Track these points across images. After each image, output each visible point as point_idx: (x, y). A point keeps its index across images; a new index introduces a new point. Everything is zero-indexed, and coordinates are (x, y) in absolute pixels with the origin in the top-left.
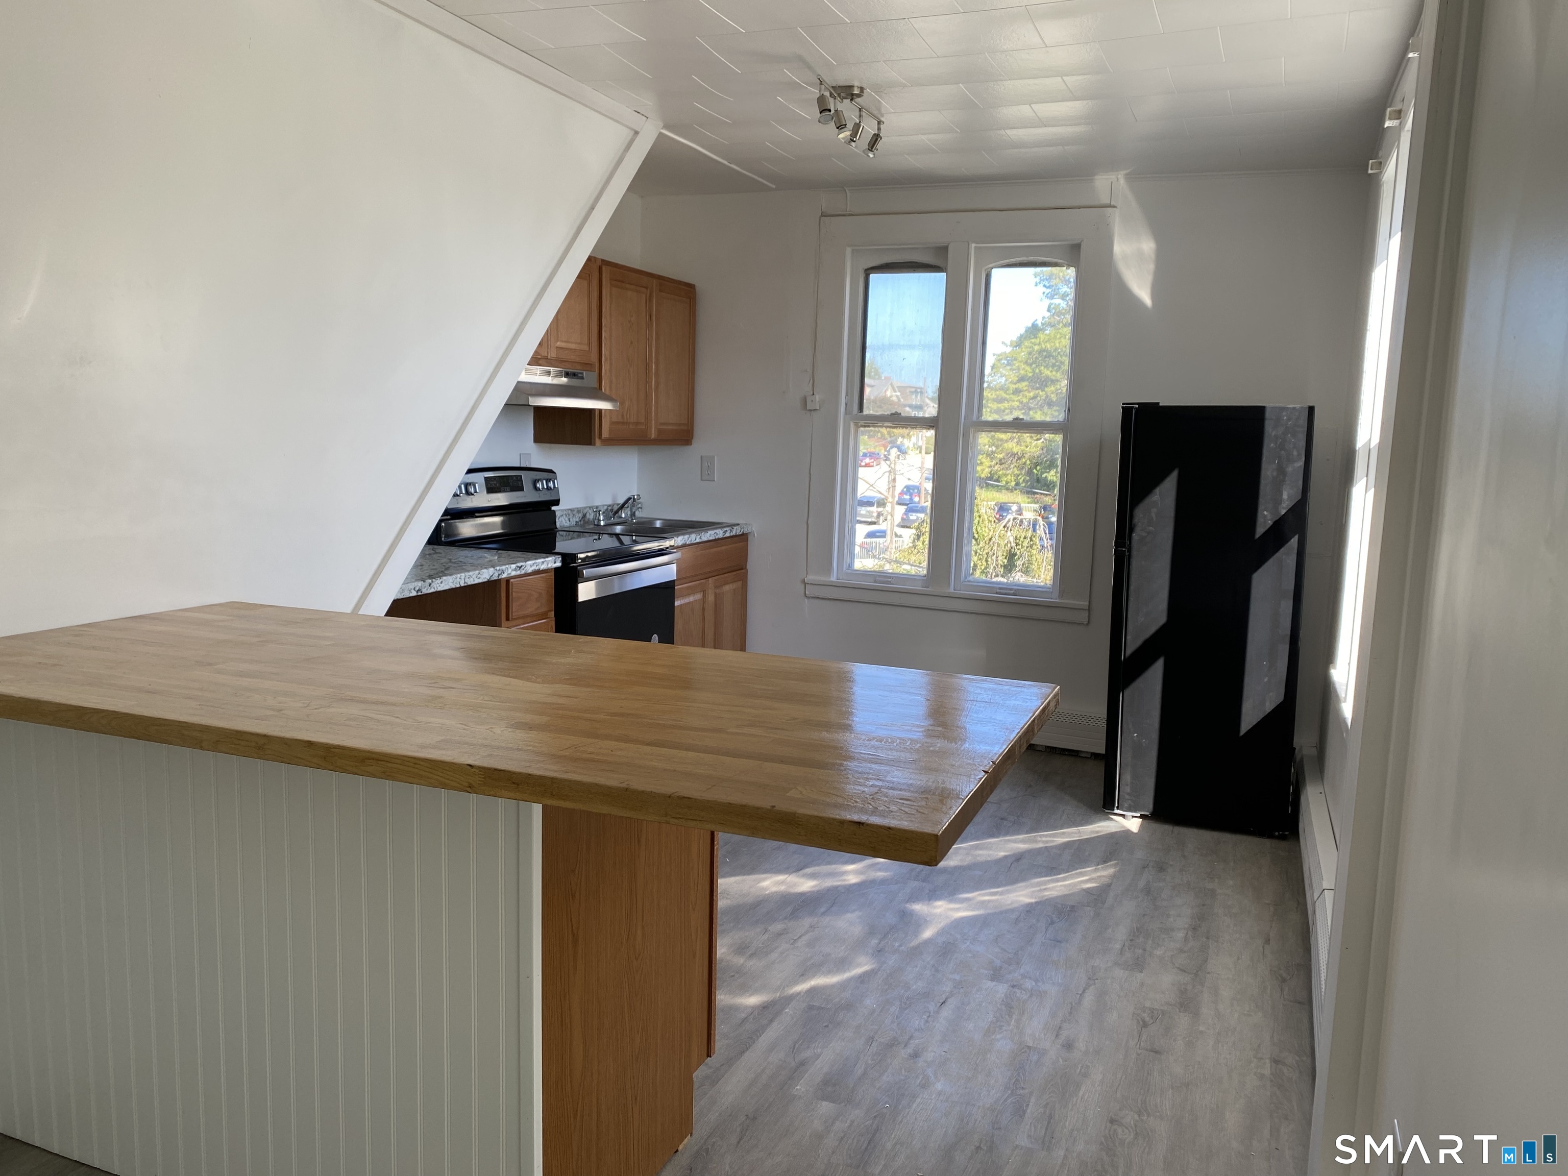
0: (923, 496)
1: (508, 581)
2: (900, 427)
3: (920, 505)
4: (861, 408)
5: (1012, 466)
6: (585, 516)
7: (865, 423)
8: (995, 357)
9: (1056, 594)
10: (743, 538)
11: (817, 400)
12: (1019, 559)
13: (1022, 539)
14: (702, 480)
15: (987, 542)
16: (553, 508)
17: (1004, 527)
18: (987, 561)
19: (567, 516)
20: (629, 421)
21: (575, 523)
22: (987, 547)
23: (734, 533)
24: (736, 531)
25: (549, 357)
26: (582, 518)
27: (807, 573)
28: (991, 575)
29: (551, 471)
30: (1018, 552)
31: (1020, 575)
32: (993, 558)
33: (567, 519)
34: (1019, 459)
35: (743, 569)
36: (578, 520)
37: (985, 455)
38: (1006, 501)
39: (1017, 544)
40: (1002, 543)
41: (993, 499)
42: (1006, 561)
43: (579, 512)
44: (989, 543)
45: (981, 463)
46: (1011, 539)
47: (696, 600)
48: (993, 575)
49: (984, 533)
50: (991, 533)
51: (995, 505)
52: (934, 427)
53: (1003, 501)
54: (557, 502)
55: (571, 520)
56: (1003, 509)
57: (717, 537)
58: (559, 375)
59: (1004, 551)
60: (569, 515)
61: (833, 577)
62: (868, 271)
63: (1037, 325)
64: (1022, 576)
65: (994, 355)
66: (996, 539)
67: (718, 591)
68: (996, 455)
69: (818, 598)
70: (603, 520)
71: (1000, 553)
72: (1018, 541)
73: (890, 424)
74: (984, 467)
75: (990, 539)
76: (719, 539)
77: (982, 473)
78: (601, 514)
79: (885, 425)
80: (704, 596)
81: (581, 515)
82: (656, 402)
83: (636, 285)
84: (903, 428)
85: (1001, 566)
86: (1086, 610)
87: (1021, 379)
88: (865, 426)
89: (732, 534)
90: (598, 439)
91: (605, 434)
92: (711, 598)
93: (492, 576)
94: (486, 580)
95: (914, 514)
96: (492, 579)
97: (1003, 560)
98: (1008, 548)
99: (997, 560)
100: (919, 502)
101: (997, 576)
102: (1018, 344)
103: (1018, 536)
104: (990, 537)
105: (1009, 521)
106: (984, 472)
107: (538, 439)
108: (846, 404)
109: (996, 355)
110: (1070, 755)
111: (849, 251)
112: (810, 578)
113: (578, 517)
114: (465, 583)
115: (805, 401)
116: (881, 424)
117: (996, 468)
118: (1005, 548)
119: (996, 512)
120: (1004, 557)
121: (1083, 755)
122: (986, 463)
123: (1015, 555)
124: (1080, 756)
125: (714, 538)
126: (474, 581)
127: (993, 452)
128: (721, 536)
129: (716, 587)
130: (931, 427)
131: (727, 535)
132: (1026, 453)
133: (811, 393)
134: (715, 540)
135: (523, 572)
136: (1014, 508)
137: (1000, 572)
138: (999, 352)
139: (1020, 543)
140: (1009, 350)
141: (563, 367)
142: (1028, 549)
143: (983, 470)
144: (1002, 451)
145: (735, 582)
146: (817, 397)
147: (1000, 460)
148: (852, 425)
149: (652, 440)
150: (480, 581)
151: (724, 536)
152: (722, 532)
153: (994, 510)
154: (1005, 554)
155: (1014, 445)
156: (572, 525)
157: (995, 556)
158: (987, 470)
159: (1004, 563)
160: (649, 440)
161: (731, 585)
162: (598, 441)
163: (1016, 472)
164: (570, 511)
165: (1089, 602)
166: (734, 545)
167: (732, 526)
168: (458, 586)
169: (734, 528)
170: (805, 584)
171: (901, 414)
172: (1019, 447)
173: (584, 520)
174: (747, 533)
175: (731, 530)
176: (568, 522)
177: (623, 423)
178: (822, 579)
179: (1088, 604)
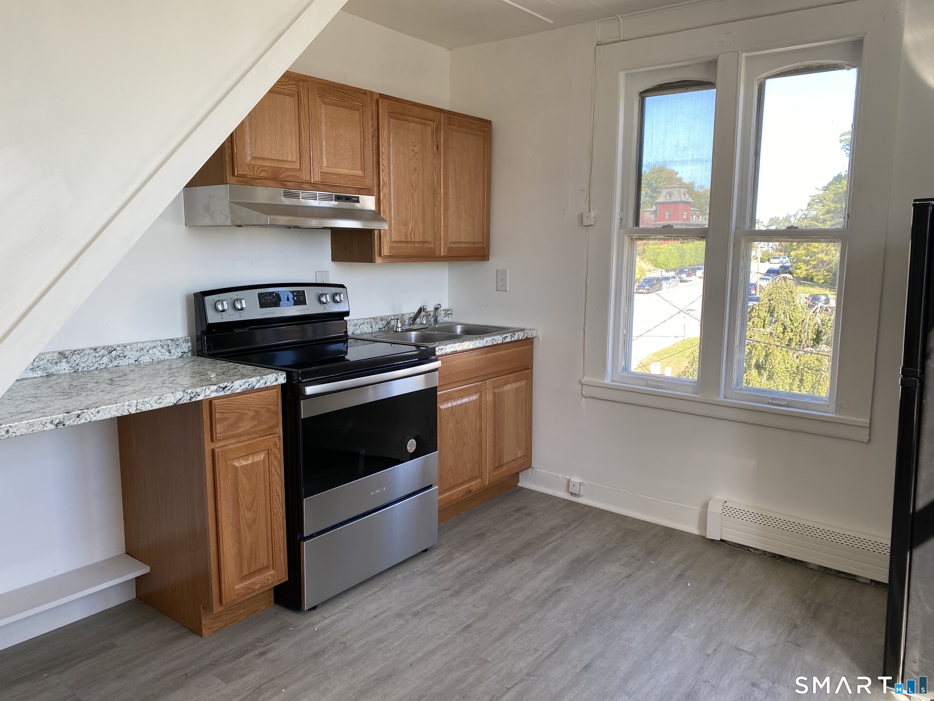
0: (758, 290)
1: (210, 401)
2: (671, 239)
3: (756, 296)
4: (637, 222)
5: (822, 270)
6: (389, 323)
7: (638, 236)
8: (811, 198)
9: (833, 407)
10: (529, 341)
11: (593, 216)
12: (824, 335)
13: (827, 321)
14: (497, 290)
15: (801, 323)
16: (345, 318)
17: (814, 312)
18: (800, 336)
19: (369, 323)
20: (413, 240)
21: (378, 330)
22: (800, 326)
23: (516, 338)
24: (519, 336)
25: (312, 181)
26: (386, 325)
27: (584, 375)
28: (803, 346)
29: (342, 286)
30: (824, 330)
31: (825, 347)
32: (805, 334)
33: (368, 326)
34: (828, 265)
35: (529, 369)
36: (381, 327)
37: (803, 263)
38: (818, 293)
39: (823, 325)
40: (812, 324)
41: (809, 292)
42: (815, 336)
43: (382, 319)
44: (802, 324)
45: (800, 268)
46: (819, 321)
47: (471, 401)
48: (805, 346)
49: (797, 317)
50: (804, 317)
51: (810, 296)
52: (704, 237)
53: (816, 293)
54: (347, 314)
55: (373, 327)
56: (815, 298)
57: (495, 343)
58: (329, 199)
59: (813, 329)
60: (371, 323)
61: (607, 379)
62: (644, 94)
63: (841, 175)
64: (826, 347)
65: (810, 196)
66: (807, 321)
67: (496, 391)
68: (811, 262)
69: (593, 398)
70: (401, 327)
71: (810, 331)
72: (823, 322)
73: (662, 237)
74: (802, 271)
75: (803, 321)
76: (498, 345)
77: (801, 274)
78: (399, 322)
79: (658, 237)
80: (481, 397)
81: (384, 323)
82: (446, 224)
83: (420, 118)
84: (674, 239)
85: (811, 340)
86: (867, 427)
87: (828, 212)
88: (640, 239)
89: (513, 339)
90: (378, 257)
91: (386, 251)
92: (490, 398)
93: (180, 399)
94: (171, 404)
95: (751, 302)
96: (181, 402)
97: (812, 336)
98: (816, 327)
99: (808, 336)
100: (755, 294)
101: (808, 347)
102: (826, 189)
103: (824, 319)
104: (803, 319)
105: (817, 308)
106: (802, 274)
107: (335, 258)
108: (621, 219)
109: (812, 196)
110: (847, 578)
111: (622, 75)
112: (586, 379)
113: (381, 325)
114: (137, 409)
115: (581, 216)
116: (654, 237)
117: (810, 271)
118: (814, 327)
119: (810, 301)
120: (814, 333)
121: (862, 580)
122: (804, 268)
123: (821, 332)
124: (858, 581)
125: (492, 344)
126: (152, 407)
127: (809, 260)
128: (500, 342)
129: (494, 388)
130: (703, 238)
131: (508, 340)
132: (832, 261)
133: (588, 210)
134: (494, 345)
135: (228, 393)
136: (823, 298)
137: (810, 344)
138: (814, 195)
139: (826, 324)
140: (821, 192)
141: (333, 191)
142: (831, 328)
143: (801, 272)
144: (815, 260)
145: (518, 381)
146: (592, 213)
147: (814, 266)
148: (627, 239)
149: (440, 257)
150: (162, 406)
151: (504, 342)
152: (501, 338)
153: (809, 299)
154: (814, 331)
155: (824, 256)
156: (374, 331)
157: (806, 333)
158: (805, 273)
159: (813, 337)
160: (438, 257)
161: (513, 384)
162: (378, 260)
163: (826, 274)
164: (372, 320)
165: (870, 419)
166: (516, 349)
167: (514, 331)
168: (126, 413)
169: (516, 333)
170: (582, 384)
171: (672, 226)
172: (827, 257)
173: (388, 327)
174: (533, 338)
175: (512, 336)
176: (370, 329)
177: (407, 242)
178: (597, 380)
179: (869, 421)
